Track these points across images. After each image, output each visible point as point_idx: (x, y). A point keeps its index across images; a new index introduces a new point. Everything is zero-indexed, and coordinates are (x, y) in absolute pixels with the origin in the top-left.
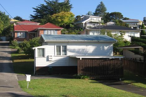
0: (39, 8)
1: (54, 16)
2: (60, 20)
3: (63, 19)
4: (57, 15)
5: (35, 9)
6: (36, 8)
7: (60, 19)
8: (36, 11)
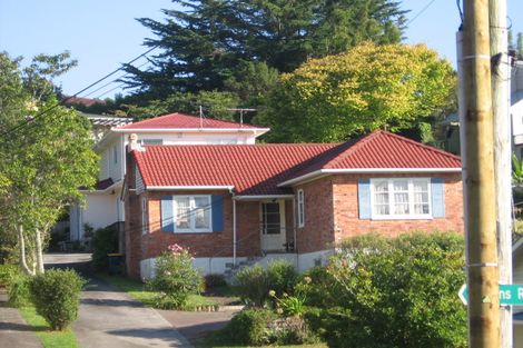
0: (186, 18)
1: (312, 73)
2: (358, 101)
3: (376, 95)
4: (331, 63)
5: (155, 26)
6: (163, 20)
7: (357, 91)
8: (159, 38)
